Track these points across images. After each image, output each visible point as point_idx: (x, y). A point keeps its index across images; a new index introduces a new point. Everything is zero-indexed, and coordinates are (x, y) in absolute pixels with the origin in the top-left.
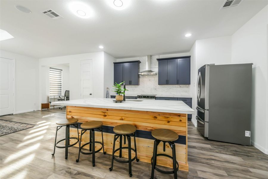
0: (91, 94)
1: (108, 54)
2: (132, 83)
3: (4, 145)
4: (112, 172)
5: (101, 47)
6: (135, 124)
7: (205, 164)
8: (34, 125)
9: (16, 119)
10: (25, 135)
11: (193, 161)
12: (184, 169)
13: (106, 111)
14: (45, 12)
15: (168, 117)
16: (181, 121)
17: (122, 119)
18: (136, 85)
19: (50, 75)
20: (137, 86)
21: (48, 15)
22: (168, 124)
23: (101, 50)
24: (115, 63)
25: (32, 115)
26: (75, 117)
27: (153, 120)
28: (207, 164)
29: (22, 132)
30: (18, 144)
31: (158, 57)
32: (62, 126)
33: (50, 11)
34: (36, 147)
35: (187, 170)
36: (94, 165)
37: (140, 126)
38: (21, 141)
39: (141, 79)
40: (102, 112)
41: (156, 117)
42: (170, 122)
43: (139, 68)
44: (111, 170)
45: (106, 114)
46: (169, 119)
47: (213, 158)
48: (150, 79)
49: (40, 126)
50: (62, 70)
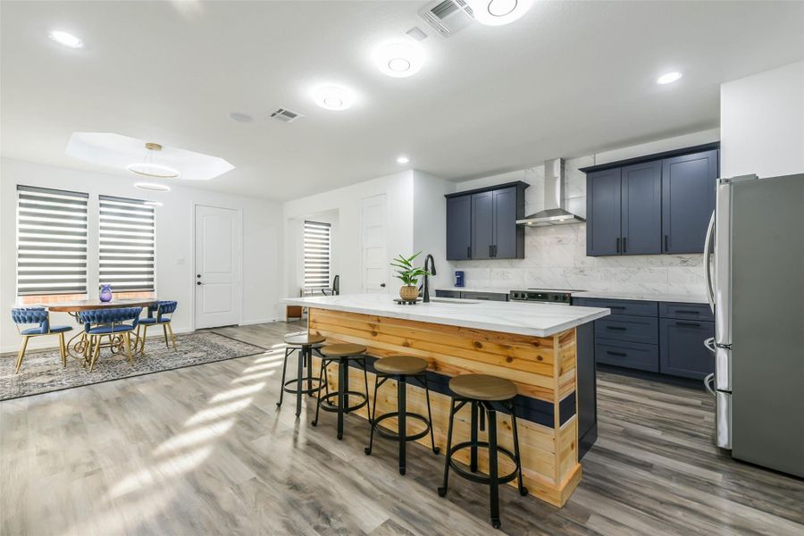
0: (383, 285)
1: (426, 174)
2: (500, 251)
3: (213, 377)
4: (370, 457)
5: (403, 160)
6: (433, 359)
7: (642, 510)
8: (266, 349)
9: (240, 335)
10: (247, 365)
11: (603, 495)
12: (551, 498)
13: (377, 323)
14: (273, 115)
15: (507, 347)
16: (540, 358)
17: (406, 345)
18: (512, 258)
19: (306, 238)
20: (516, 261)
21: (280, 118)
22: (507, 364)
23: (404, 169)
24: (449, 197)
25: (268, 330)
26: (323, 334)
27: (472, 352)
28: (650, 512)
29: (243, 360)
30: (233, 378)
31: (588, 161)
32: (295, 349)
33: (281, 110)
34: (258, 387)
35: (556, 501)
36: (340, 438)
37: (444, 365)
38: (238, 375)
39: (529, 240)
40: (369, 324)
41: (478, 345)
42: (514, 361)
43: (524, 206)
44: (368, 452)
45: (376, 330)
46: (509, 353)
47: (695, 505)
48: (561, 236)
49: (275, 351)
50: (329, 225)
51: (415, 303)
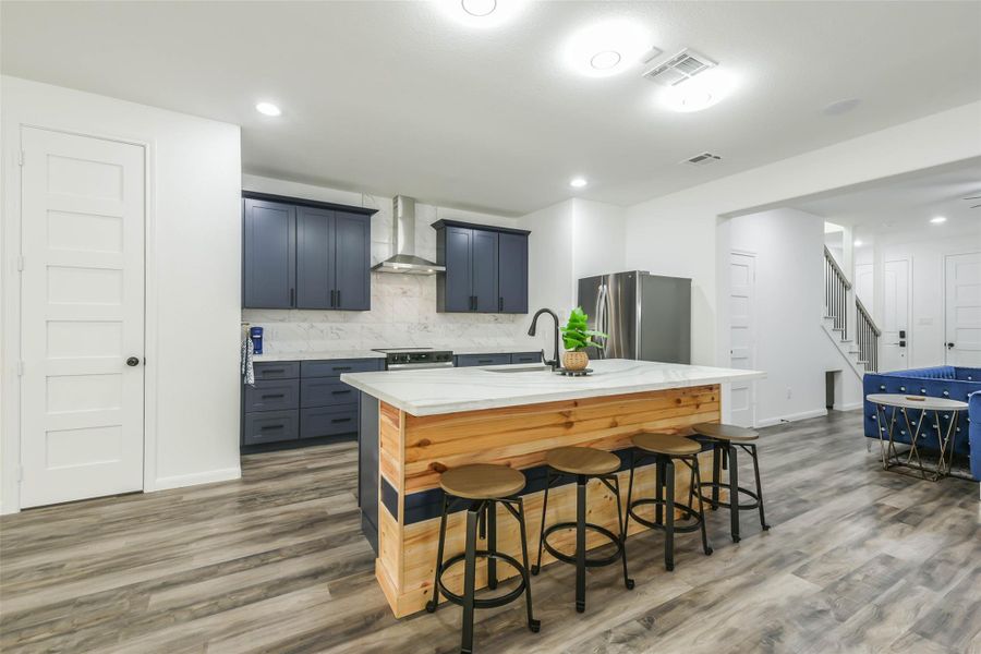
0: (134, 362)
13: (572, 410)
17: (614, 425)
27: (675, 409)
40: (561, 413)
45: (572, 419)
51: (585, 374)
